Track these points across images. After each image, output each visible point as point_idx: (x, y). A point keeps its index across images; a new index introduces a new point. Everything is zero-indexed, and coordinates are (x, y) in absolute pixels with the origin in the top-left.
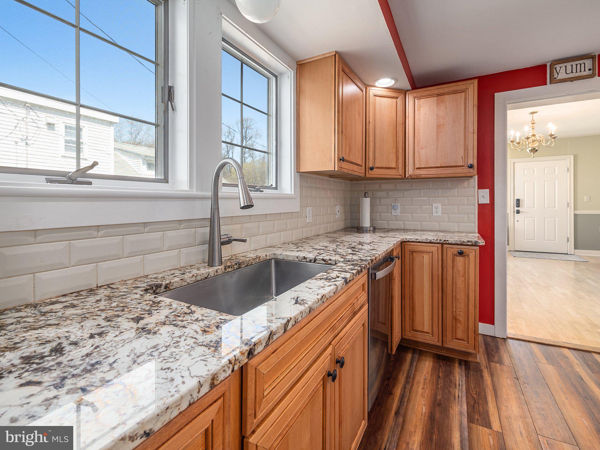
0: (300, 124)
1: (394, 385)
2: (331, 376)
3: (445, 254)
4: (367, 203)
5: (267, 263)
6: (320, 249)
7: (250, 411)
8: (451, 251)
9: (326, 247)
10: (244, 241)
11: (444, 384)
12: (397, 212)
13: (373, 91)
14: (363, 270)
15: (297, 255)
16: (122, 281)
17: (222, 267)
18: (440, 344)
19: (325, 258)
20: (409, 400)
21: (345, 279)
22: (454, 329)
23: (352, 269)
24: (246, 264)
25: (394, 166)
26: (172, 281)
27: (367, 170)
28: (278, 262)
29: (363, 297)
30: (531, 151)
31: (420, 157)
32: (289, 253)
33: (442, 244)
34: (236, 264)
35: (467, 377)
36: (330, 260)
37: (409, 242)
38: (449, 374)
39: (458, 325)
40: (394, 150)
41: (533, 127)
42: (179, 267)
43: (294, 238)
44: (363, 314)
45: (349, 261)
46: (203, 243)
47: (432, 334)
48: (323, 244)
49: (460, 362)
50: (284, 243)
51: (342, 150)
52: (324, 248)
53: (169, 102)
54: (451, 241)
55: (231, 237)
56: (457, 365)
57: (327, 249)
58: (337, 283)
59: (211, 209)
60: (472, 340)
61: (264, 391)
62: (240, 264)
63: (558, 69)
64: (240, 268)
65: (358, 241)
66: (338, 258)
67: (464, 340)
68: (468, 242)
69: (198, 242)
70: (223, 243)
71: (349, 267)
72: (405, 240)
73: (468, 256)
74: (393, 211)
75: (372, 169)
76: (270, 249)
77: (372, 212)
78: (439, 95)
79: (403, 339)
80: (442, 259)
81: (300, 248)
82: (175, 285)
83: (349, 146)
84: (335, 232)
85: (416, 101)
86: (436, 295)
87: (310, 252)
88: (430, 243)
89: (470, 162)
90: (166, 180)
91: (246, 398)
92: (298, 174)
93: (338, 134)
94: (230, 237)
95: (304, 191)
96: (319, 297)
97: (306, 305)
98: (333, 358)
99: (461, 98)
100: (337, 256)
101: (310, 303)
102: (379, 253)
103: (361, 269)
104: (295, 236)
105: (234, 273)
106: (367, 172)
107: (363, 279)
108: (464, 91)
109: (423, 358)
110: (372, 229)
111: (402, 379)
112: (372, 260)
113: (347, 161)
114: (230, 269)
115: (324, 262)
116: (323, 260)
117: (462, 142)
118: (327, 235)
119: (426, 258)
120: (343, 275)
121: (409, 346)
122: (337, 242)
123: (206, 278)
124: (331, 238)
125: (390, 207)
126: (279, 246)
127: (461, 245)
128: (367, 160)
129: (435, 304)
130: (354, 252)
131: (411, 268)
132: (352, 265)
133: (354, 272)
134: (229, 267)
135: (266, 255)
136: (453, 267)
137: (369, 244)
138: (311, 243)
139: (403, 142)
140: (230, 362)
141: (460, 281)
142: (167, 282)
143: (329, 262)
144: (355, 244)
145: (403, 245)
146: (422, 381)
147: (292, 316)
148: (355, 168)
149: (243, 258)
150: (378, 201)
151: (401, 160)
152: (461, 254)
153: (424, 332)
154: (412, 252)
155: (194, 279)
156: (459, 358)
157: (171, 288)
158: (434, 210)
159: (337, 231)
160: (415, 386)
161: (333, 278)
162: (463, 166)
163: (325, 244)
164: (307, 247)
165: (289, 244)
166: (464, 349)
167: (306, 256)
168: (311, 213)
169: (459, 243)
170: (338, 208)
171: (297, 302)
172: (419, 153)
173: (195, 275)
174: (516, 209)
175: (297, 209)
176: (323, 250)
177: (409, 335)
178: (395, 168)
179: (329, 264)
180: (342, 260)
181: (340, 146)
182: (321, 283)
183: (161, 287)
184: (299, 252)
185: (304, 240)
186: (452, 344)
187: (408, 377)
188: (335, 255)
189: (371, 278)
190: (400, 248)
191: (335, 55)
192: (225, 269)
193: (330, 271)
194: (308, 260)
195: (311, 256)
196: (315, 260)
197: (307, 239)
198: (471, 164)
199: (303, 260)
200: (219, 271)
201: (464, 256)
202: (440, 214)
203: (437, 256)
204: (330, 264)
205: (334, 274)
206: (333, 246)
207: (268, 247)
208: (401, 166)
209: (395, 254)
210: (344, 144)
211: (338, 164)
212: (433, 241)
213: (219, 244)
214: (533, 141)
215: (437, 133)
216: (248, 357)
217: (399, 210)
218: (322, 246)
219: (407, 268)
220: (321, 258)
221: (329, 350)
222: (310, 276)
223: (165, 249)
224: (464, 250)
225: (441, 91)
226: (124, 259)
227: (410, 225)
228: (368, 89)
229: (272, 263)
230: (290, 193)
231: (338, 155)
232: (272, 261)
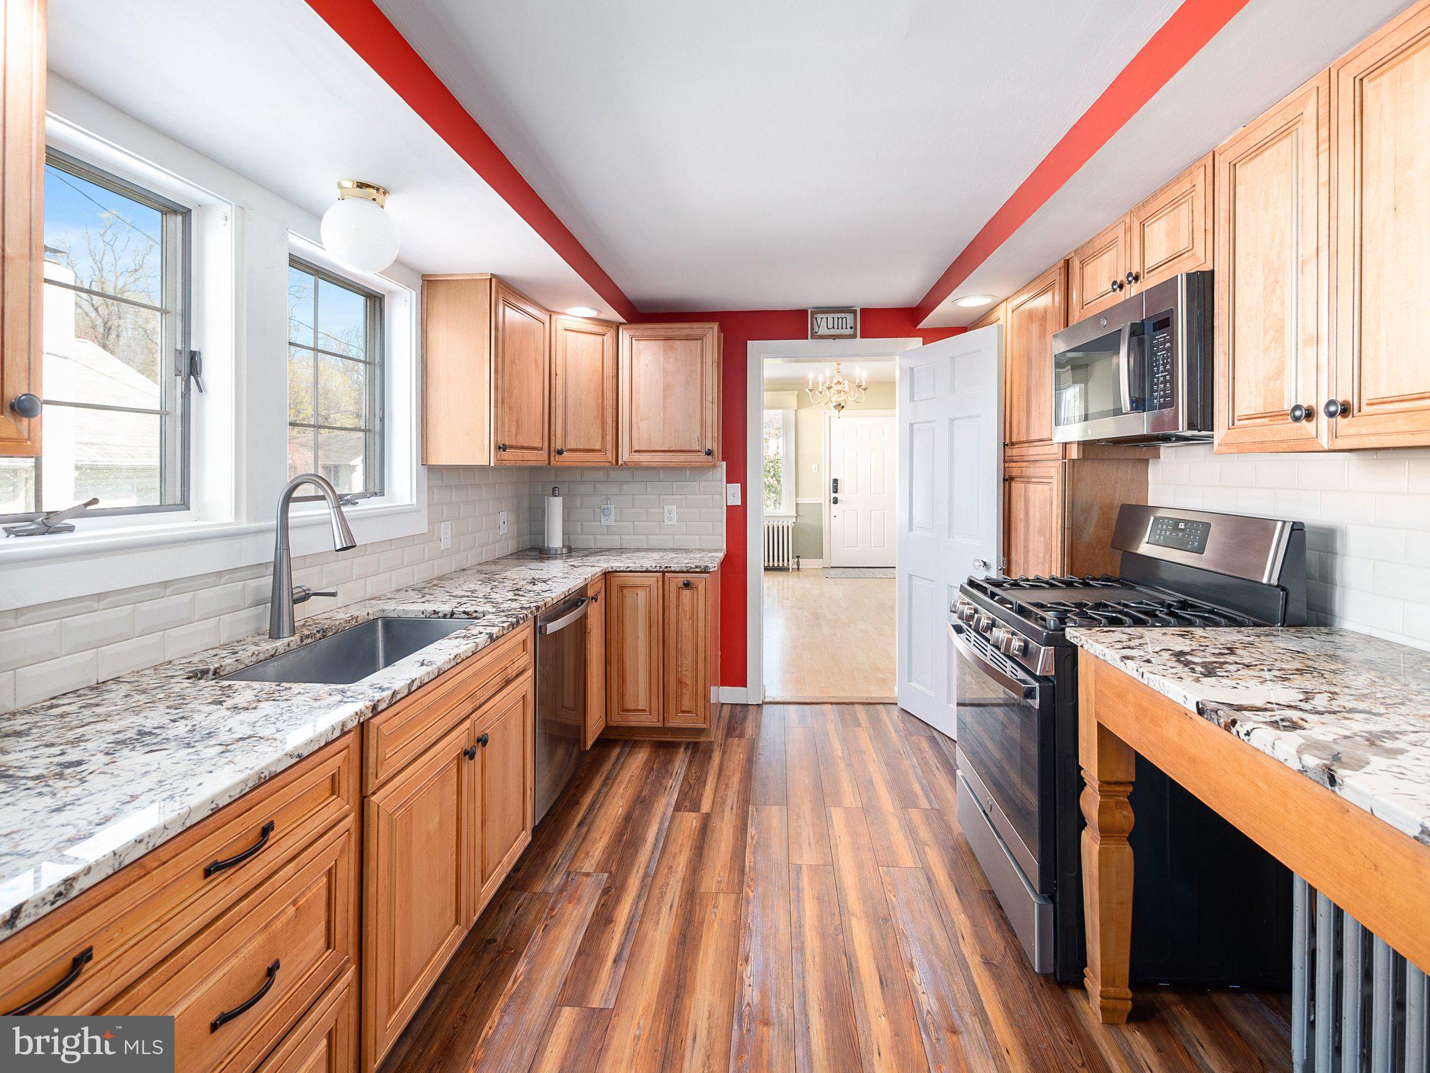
0: (429, 382)
1: (584, 792)
2: (469, 754)
3: (667, 587)
4: (556, 506)
5: (370, 625)
6: (463, 596)
7: (371, 770)
8: (676, 581)
9: (473, 592)
10: (333, 594)
11: (657, 777)
12: (610, 521)
13: (561, 322)
14: (521, 622)
15: (423, 609)
16: (133, 672)
17: (297, 637)
18: (660, 725)
19: (467, 610)
20: (601, 805)
21: (491, 636)
22: (679, 697)
23: (503, 622)
24: (334, 631)
25: (598, 447)
26: (223, 664)
27: (552, 454)
28: (389, 623)
29: (526, 659)
30: (835, 407)
31: (639, 433)
32: (408, 607)
33: (664, 572)
34: (318, 631)
35: (690, 762)
36: (476, 612)
37: (616, 572)
38: (668, 762)
39: (684, 691)
40: (599, 421)
41: (838, 369)
42: (218, 645)
43: (417, 580)
44: (525, 684)
45: (503, 611)
46: (258, 603)
47: (650, 712)
48: (470, 586)
49: (688, 745)
50: (398, 590)
51: (503, 432)
52: (469, 593)
53: (192, 378)
54: (674, 567)
55: (309, 590)
56: (682, 750)
57: (474, 595)
58: (477, 640)
59: (276, 549)
60: (701, 711)
61: (386, 754)
62: (324, 632)
63: (819, 320)
64: (324, 637)
65: (531, 578)
66: (489, 608)
67: (691, 712)
68: (697, 567)
69: (248, 601)
70: (296, 601)
71: (501, 620)
72: (610, 570)
73: (697, 588)
74: (603, 519)
75: (560, 452)
76: (373, 602)
77: (566, 521)
78: (667, 339)
79: (608, 728)
80: (664, 596)
81: (428, 597)
82: (228, 668)
83: (517, 422)
84: (495, 562)
85: (634, 342)
86: (655, 651)
87: (444, 603)
88: (647, 571)
89: (709, 446)
90: (185, 505)
91: (368, 757)
92: (425, 469)
93: (496, 406)
94: (307, 590)
95: (435, 497)
96: (452, 656)
97: (434, 666)
98: (472, 735)
99: (696, 349)
100: (488, 605)
101: (439, 664)
102: (553, 595)
103: (518, 621)
104: (418, 575)
105: (315, 645)
106: (552, 458)
107: (525, 632)
108: (700, 338)
109: (637, 749)
110: (565, 551)
111: (597, 783)
112: (538, 608)
113: (512, 447)
114: (309, 641)
115: (466, 616)
116: (465, 612)
117: (698, 415)
118: (480, 568)
119: (642, 595)
120: (489, 630)
121: (618, 738)
122: (495, 581)
123: (272, 656)
124: (486, 574)
125: (598, 510)
126: (389, 595)
127: (688, 572)
128: (553, 437)
129: (654, 664)
130: (516, 597)
131: (620, 614)
132: (506, 616)
133: (505, 625)
134: (307, 637)
135: (368, 614)
136: (678, 606)
137: (545, 582)
138: (448, 585)
139: (614, 407)
140: (357, 714)
141: (686, 625)
142: (216, 665)
143: (474, 615)
144: (524, 583)
145: (608, 578)
146: (627, 778)
147: (417, 677)
148: (529, 455)
149: (328, 621)
150: (578, 501)
151: (609, 438)
152: (687, 585)
153: (639, 710)
154: (622, 588)
155: (254, 659)
156: (686, 740)
157: (222, 673)
158: (666, 515)
159: (502, 558)
160: (615, 788)
161: (473, 635)
162: (699, 451)
163: (473, 587)
164: (439, 593)
165: (406, 591)
166: (691, 725)
167: (437, 610)
168: (449, 533)
169: (685, 570)
170: (503, 517)
171: (422, 664)
172: (639, 428)
173: (256, 652)
174: (833, 495)
175: (423, 527)
176: (468, 597)
177: (617, 720)
178: (600, 451)
179: (474, 618)
180: (494, 610)
181: (498, 426)
182: (456, 642)
183: (208, 673)
184: (427, 604)
185: (436, 582)
186: (677, 721)
187: (607, 778)
188: (485, 603)
189: (540, 633)
190: (602, 584)
191: (491, 279)
192: (302, 641)
193: (471, 627)
194: (440, 615)
195: (446, 608)
196: (452, 614)
197: (440, 578)
198: (709, 450)
199: (433, 616)
200: (292, 644)
201: (692, 589)
202: (674, 522)
203: (656, 591)
204: (476, 618)
205: (475, 631)
206: (484, 589)
207: (369, 600)
208: (609, 446)
209: (590, 593)
210: (507, 421)
211: (496, 455)
212: (650, 568)
213: (291, 603)
214: (839, 392)
215: (664, 398)
216: (372, 712)
217: (612, 517)
218: (467, 591)
219: (614, 614)
220: (462, 610)
221: (467, 724)
222: (443, 635)
223: (196, 619)
224: (691, 580)
225: (670, 333)
226: (135, 639)
227: (629, 541)
228: (554, 317)
229: (378, 625)
230: (409, 503)
231: (496, 441)
232: (378, 623)
